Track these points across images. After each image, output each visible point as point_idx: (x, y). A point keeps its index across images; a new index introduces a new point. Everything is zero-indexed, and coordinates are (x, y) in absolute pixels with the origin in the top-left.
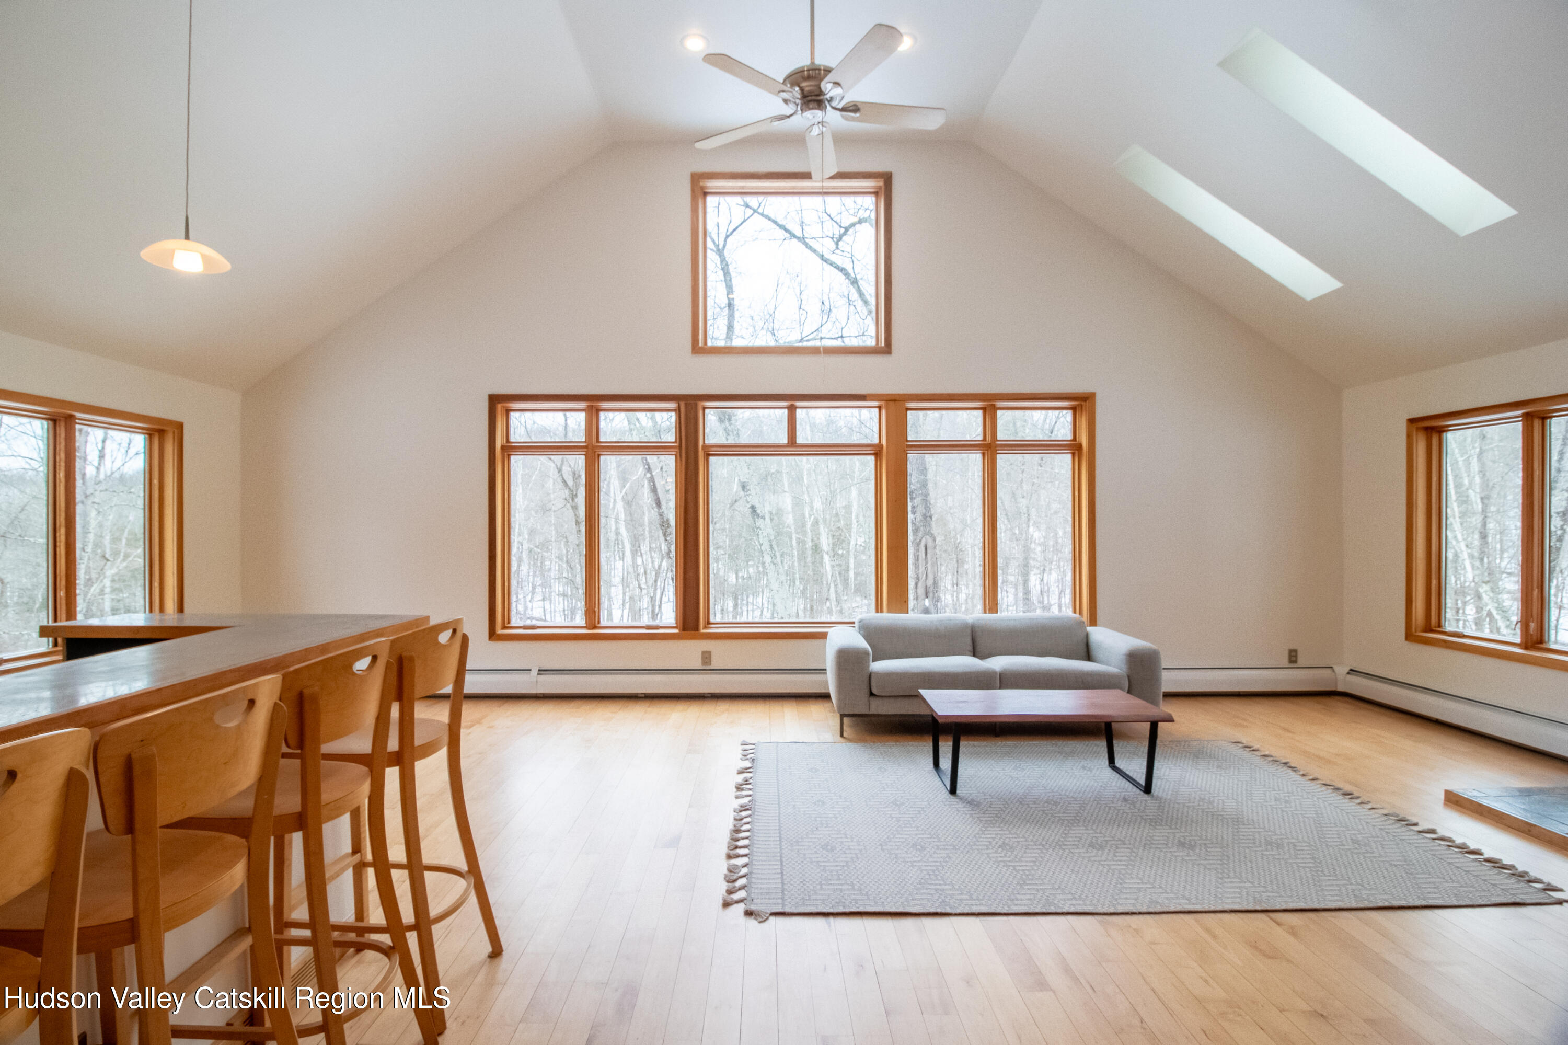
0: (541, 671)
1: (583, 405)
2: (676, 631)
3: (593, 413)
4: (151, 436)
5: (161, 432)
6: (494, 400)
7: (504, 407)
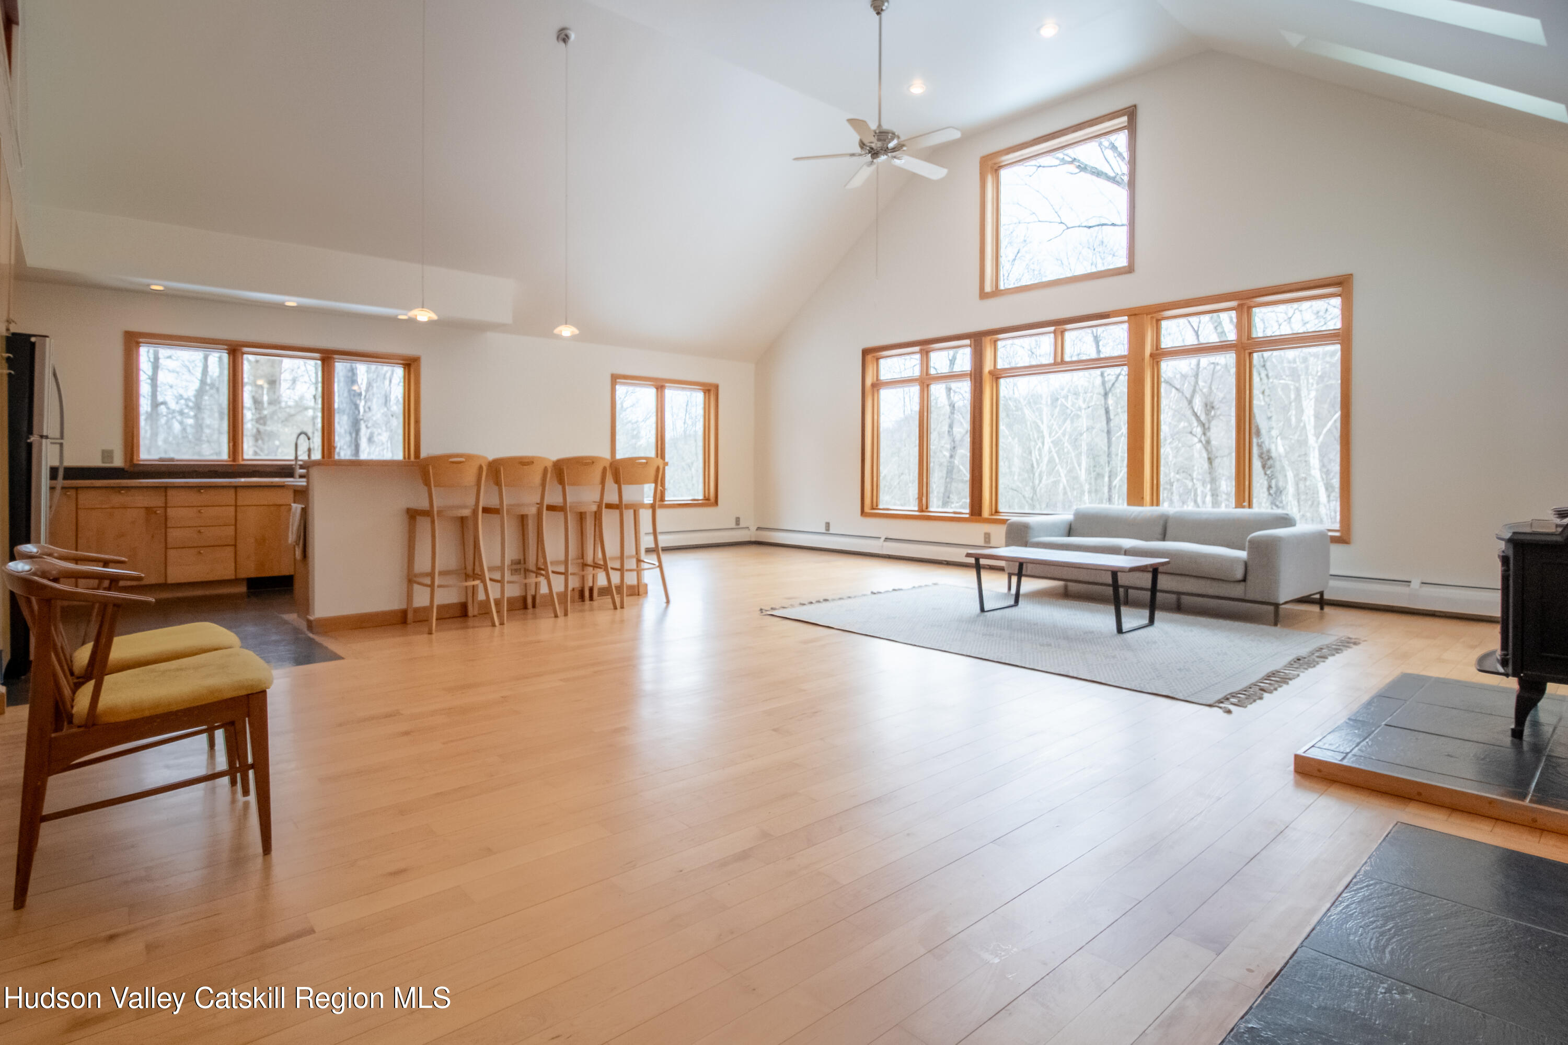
0: (887, 539)
1: (917, 349)
2: (967, 516)
3: (925, 354)
4: (705, 393)
5: (709, 391)
6: (866, 352)
7: (874, 357)
